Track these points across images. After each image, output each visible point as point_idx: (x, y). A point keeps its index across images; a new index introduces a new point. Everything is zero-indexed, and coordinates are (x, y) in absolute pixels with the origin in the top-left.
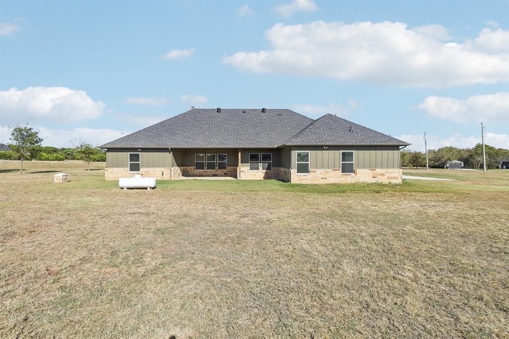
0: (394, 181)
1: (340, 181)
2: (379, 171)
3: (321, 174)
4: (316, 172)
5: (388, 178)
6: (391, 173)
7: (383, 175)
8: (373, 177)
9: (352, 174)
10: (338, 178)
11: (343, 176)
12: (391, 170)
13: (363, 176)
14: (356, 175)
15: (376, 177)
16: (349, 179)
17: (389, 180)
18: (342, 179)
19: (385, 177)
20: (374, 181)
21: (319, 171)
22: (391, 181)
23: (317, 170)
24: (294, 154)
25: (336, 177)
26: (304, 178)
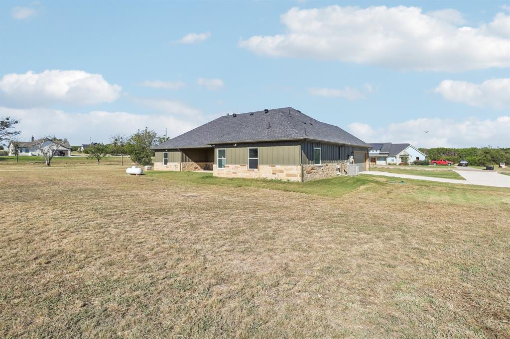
0: (292, 179)
1: (246, 176)
2: (278, 167)
3: (232, 169)
4: (228, 167)
5: (288, 175)
6: (290, 169)
7: (282, 172)
8: (273, 174)
9: (255, 170)
10: (244, 173)
11: (249, 171)
12: (289, 167)
13: (265, 171)
14: (259, 170)
15: (276, 174)
16: (254, 174)
17: (287, 177)
18: (248, 174)
19: (284, 174)
20: (274, 177)
21: (231, 166)
22: (290, 178)
23: (229, 166)
24: (217, 151)
25: (243, 172)
26: (221, 172)
